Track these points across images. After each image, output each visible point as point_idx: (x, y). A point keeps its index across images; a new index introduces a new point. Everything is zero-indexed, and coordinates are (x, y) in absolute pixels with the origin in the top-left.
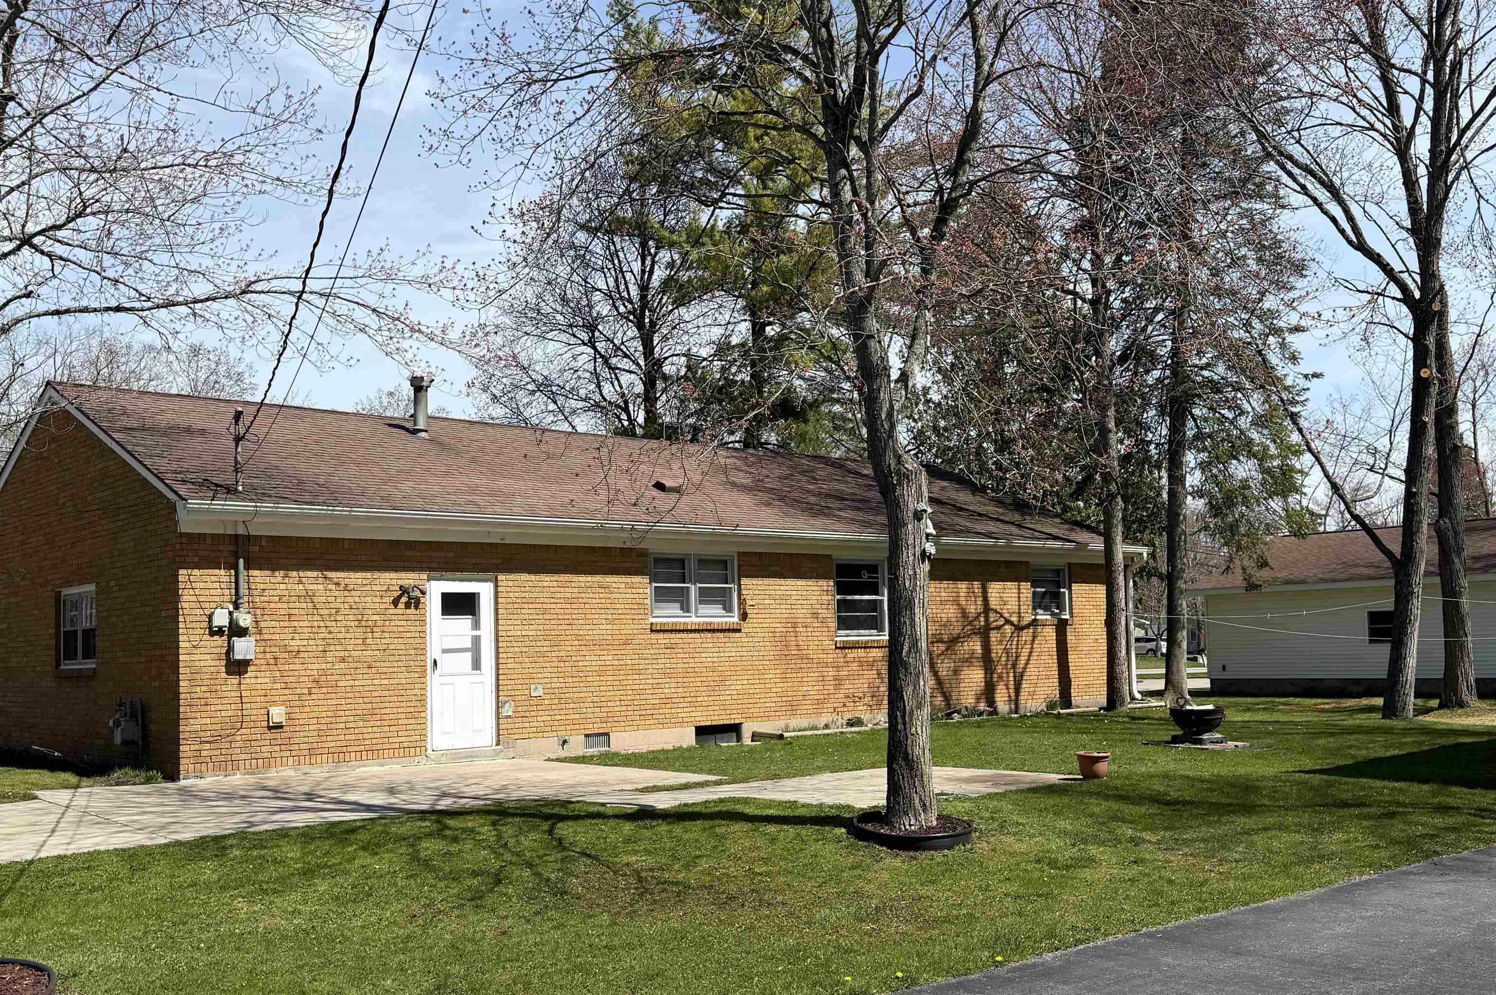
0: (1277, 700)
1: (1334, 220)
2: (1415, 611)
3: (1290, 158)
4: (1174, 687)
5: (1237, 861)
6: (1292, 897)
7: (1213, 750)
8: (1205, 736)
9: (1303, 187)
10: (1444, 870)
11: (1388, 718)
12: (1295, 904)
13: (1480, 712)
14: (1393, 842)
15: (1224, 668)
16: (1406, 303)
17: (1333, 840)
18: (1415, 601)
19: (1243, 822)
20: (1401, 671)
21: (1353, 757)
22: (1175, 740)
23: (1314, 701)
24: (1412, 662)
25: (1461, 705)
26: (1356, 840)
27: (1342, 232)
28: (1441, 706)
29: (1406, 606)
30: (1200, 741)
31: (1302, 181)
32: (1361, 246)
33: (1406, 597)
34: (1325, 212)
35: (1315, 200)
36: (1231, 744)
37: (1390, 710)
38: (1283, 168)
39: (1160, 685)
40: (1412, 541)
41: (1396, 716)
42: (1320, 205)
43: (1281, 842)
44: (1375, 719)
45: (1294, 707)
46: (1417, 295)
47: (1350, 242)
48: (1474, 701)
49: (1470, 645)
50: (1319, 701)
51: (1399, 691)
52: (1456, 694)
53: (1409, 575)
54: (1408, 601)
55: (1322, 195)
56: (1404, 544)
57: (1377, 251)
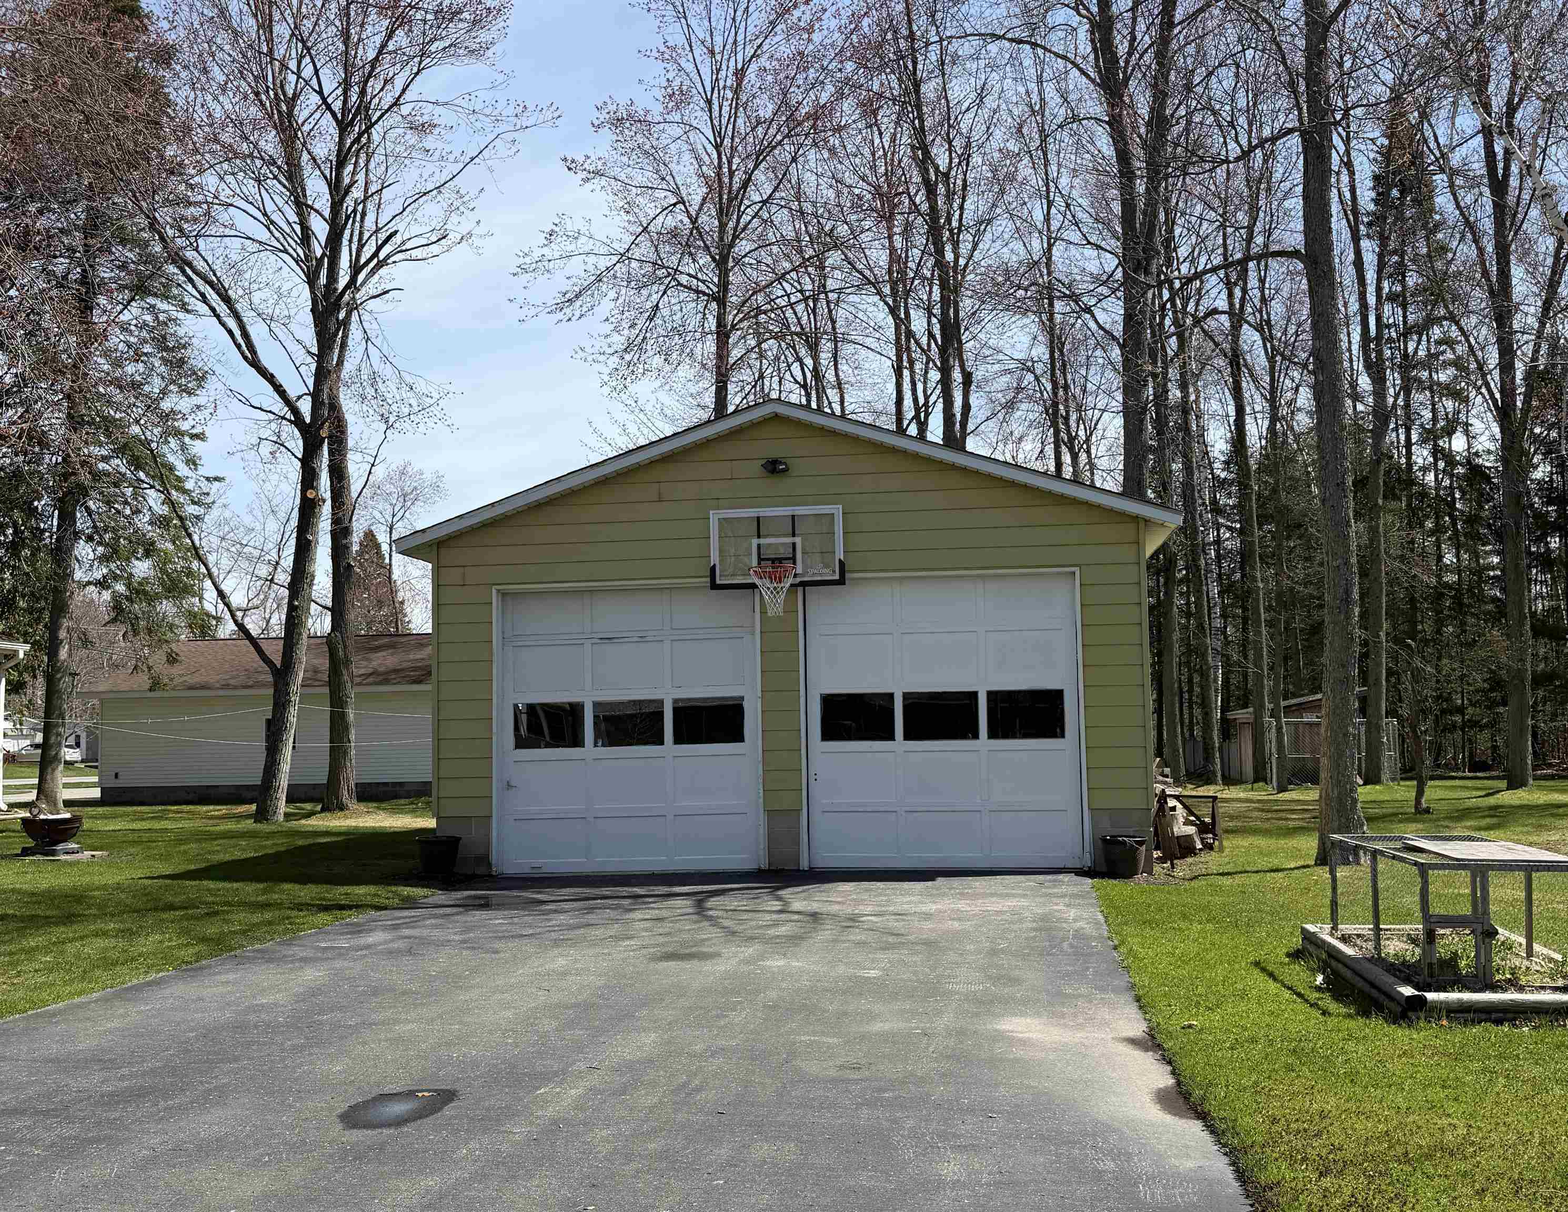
0: (169, 807)
1: (230, 332)
2: (291, 718)
3: (190, 265)
4: (46, 796)
5: (36, 971)
6: (77, 1000)
7: (66, 861)
8: (59, 847)
9: (203, 295)
10: (241, 961)
11: (260, 822)
12: (79, 1006)
13: (359, 815)
14: (204, 940)
15: (116, 776)
16: (296, 426)
17: (149, 942)
18: (292, 710)
19: (60, 932)
20: (274, 776)
21: (208, 860)
22: (26, 852)
23: (205, 808)
24: (285, 767)
25: (342, 808)
26: (170, 940)
27: (238, 346)
28: (323, 810)
29: (282, 715)
30: (54, 853)
31: (202, 289)
32: (255, 364)
33: (283, 705)
34: (223, 324)
35: (213, 310)
36: (88, 854)
37: (262, 815)
38: (184, 272)
39: (31, 796)
40: (292, 651)
41: (267, 820)
42: (218, 317)
43: (93, 948)
44: (249, 824)
45: (185, 815)
46: (308, 420)
47: (245, 358)
48: (353, 805)
49: (353, 752)
50: (211, 807)
51: (271, 796)
52: (337, 798)
53: (288, 684)
54: (285, 709)
55: (222, 309)
56: (284, 654)
57: (271, 371)
